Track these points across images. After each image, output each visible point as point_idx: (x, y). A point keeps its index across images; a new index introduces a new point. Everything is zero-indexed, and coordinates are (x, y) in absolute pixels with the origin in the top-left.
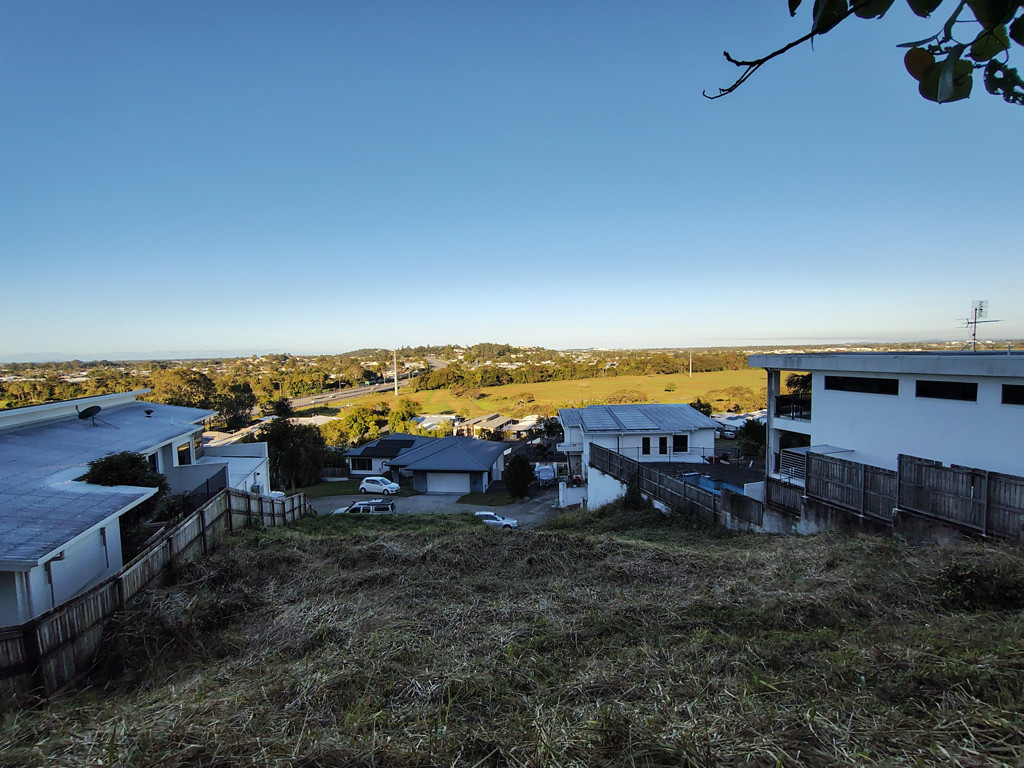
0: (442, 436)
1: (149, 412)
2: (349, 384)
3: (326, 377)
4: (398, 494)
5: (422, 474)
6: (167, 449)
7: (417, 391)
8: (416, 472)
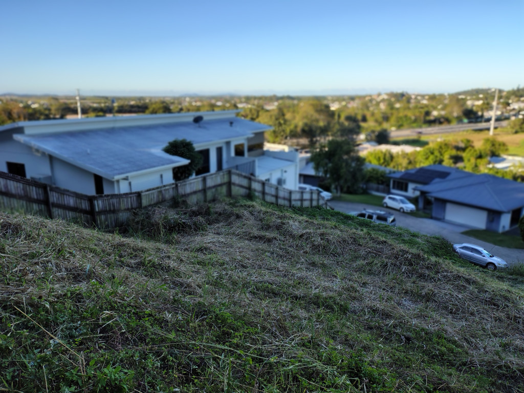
0: (509, 177)
1: (231, 123)
2: (448, 121)
3: (428, 113)
4: (412, 214)
5: (443, 202)
6: (228, 143)
7: (516, 132)
8: (437, 199)
